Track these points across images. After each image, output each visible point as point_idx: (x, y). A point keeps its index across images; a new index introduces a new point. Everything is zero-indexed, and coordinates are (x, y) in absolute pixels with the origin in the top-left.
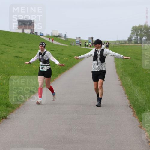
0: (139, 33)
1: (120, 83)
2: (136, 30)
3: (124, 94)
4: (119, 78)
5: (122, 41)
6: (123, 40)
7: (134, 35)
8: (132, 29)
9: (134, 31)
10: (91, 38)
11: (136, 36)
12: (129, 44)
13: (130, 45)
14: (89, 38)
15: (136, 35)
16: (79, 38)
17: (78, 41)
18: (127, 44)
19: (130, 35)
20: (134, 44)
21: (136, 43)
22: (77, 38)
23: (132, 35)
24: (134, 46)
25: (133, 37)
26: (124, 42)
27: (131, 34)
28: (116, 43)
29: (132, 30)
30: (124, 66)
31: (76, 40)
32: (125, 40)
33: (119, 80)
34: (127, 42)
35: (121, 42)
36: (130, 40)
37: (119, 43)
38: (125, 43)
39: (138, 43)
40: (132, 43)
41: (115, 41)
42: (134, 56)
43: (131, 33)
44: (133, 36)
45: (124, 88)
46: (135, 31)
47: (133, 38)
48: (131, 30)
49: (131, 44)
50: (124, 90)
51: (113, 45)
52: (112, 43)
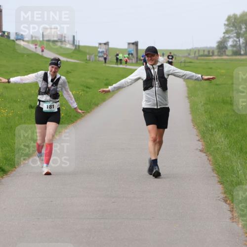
0: (242, 32)
2: (236, 24)
3: (210, 170)
4: (197, 135)
5: (204, 51)
6: (207, 47)
7: (232, 36)
8: (226, 23)
9: (230, 27)
10: (133, 44)
11: (235, 39)
12: (219, 56)
13: (222, 59)
14: (129, 44)
15: (235, 35)
16: (105, 44)
17: (104, 50)
19: (223, 35)
20: (231, 55)
21: (237, 53)
22: (100, 44)
23: (227, 36)
24: (231, 60)
25: (228, 41)
26: (209, 52)
27: (224, 33)
28: (189, 54)
29: (227, 25)
30: (209, 106)
31: (99, 50)
32: (211, 48)
33: (199, 140)
34: (216, 53)
35: (201, 53)
36: (222, 46)
37: (197, 54)
38: (211, 54)
39: (240, 54)
40: (227, 53)
41: (187, 50)
43: (224, 31)
44: (229, 38)
45: (210, 157)
46: (234, 26)
47: (230, 43)
48: (225, 25)
49: (225, 57)
50: (210, 161)
51: (184, 59)
52: (180, 55)
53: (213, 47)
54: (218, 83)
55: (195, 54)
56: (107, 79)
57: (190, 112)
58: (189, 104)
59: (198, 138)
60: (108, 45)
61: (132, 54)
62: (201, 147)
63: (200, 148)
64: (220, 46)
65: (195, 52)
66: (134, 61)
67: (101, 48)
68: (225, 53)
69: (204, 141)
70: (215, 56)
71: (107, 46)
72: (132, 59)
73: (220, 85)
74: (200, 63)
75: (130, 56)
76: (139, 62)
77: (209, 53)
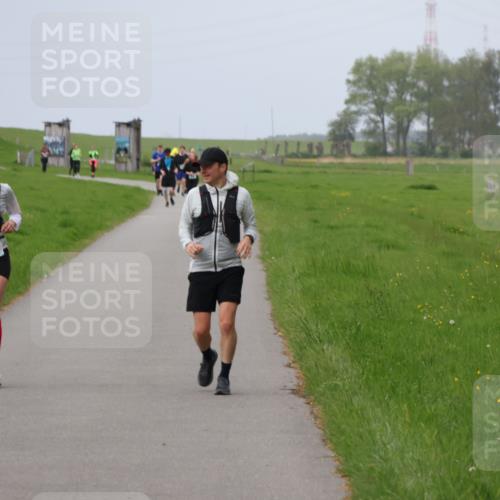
0: (389, 100)
1: (293, 383)
2: (374, 82)
3: (317, 440)
4: (285, 353)
5: (299, 144)
6: (305, 135)
7: (366, 108)
8: (351, 77)
9: (360, 88)
10: (128, 125)
11: (373, 116)
12: (336, 156)
13: (341, 164)
14: (119, 125)
15: (373, 106)
16: (60, 125)
17: (59, 140)
18: (325, 161)
19: (344, 107)
20: (364, 156)
21: (376, 150)
22: (48, 125)
23: (354, 108)
24: (364, 167)
25: (356, 121)
26: (310, 146)
27: (347, 102)
28: (264, 152)
29: (354, 83)
30: (313, 281)
31: (46, 138)
32: (315, 136)
33: (289, 366)
34: (327, 150)
35: (292, 149)
36: (341, 134)
37: (282, 152)
38: (315, 152)
39: (385, 154)
40: (354, 150)
41: (259, 142)
42: (368, 225)
43: (346, 96)
44: (358, 113)
45: (318, 409)
46: (371, 86)
47: (361, 126)
48: (348, 81)
49: (348, 160)
50: (316, 417)
51: (251, 164)
52: (242, 154)
53: (321, 136)
54: (332, 224)
55: (277, 150)
56: (65, 212)
57: (266, 296)
58: (264, 275)
59: (286, 360)
60: (69, 128)
61: (126, 150)
62: (295, 381)
63: (291, 385)
64: (337, 133)
65: (278, 146)
66: (131, 166)
67: (50, 135)
68: (349, 152)
69: (301, 368)
70: (326, 156)
71: (65, 130)
72: (126, 163)
73: (337, 227)
74: (289, 173)
75: (122, 154)
76: (142, 169)
77: (310, 149)
